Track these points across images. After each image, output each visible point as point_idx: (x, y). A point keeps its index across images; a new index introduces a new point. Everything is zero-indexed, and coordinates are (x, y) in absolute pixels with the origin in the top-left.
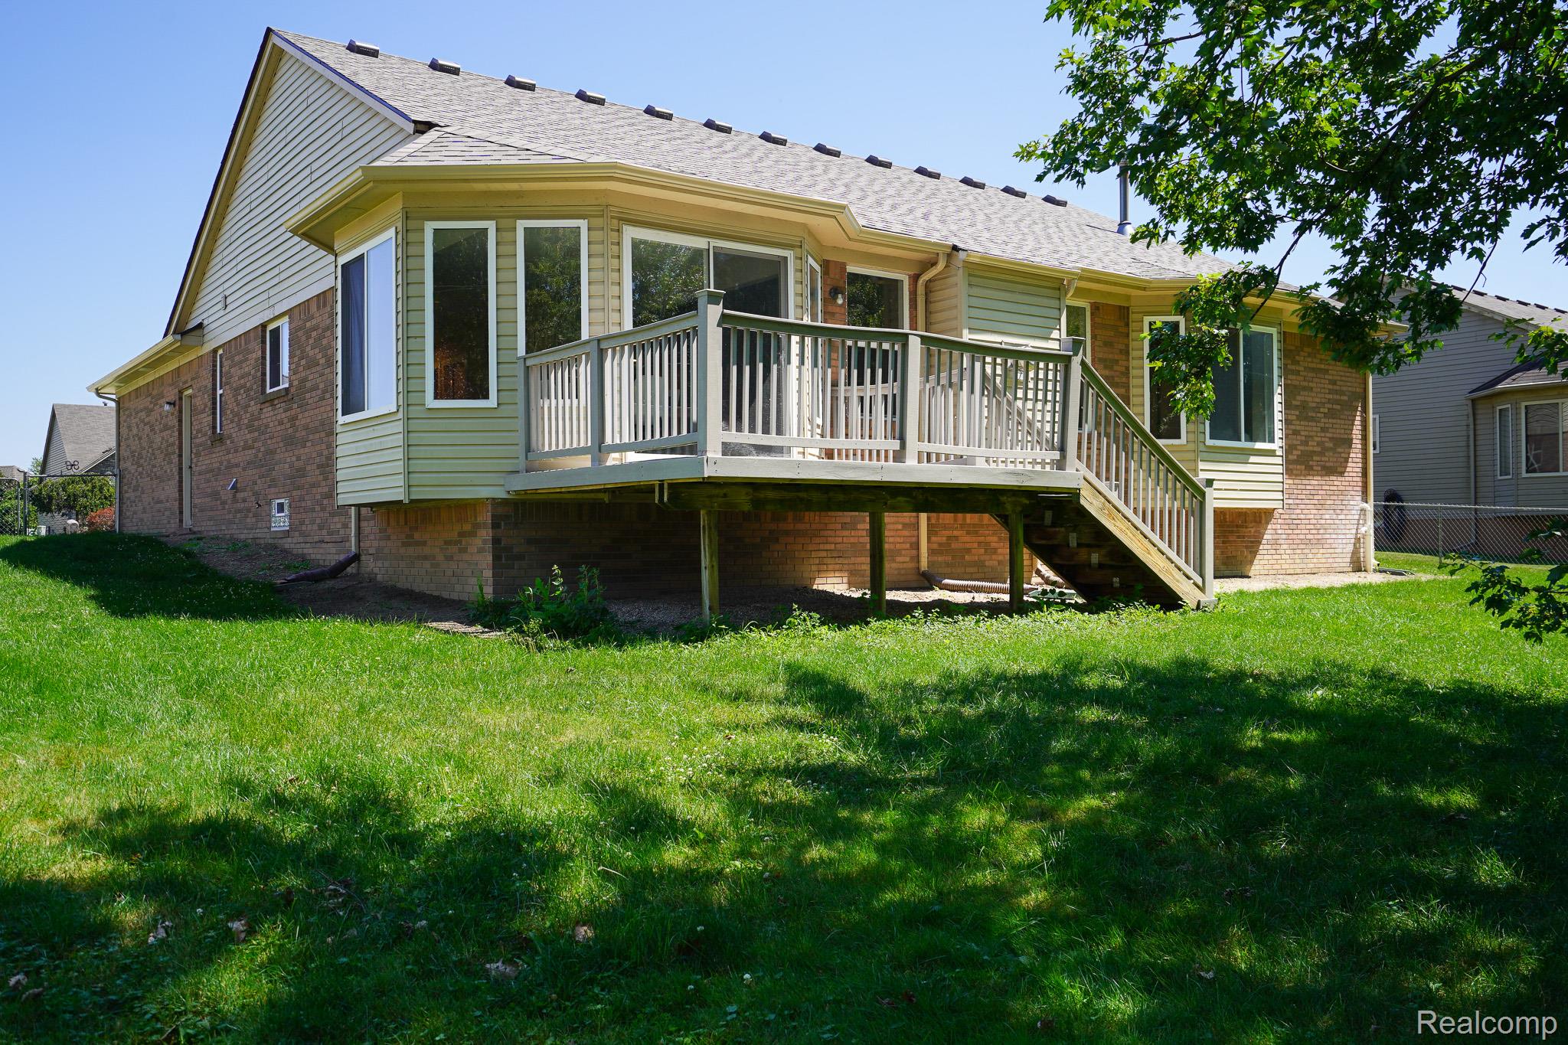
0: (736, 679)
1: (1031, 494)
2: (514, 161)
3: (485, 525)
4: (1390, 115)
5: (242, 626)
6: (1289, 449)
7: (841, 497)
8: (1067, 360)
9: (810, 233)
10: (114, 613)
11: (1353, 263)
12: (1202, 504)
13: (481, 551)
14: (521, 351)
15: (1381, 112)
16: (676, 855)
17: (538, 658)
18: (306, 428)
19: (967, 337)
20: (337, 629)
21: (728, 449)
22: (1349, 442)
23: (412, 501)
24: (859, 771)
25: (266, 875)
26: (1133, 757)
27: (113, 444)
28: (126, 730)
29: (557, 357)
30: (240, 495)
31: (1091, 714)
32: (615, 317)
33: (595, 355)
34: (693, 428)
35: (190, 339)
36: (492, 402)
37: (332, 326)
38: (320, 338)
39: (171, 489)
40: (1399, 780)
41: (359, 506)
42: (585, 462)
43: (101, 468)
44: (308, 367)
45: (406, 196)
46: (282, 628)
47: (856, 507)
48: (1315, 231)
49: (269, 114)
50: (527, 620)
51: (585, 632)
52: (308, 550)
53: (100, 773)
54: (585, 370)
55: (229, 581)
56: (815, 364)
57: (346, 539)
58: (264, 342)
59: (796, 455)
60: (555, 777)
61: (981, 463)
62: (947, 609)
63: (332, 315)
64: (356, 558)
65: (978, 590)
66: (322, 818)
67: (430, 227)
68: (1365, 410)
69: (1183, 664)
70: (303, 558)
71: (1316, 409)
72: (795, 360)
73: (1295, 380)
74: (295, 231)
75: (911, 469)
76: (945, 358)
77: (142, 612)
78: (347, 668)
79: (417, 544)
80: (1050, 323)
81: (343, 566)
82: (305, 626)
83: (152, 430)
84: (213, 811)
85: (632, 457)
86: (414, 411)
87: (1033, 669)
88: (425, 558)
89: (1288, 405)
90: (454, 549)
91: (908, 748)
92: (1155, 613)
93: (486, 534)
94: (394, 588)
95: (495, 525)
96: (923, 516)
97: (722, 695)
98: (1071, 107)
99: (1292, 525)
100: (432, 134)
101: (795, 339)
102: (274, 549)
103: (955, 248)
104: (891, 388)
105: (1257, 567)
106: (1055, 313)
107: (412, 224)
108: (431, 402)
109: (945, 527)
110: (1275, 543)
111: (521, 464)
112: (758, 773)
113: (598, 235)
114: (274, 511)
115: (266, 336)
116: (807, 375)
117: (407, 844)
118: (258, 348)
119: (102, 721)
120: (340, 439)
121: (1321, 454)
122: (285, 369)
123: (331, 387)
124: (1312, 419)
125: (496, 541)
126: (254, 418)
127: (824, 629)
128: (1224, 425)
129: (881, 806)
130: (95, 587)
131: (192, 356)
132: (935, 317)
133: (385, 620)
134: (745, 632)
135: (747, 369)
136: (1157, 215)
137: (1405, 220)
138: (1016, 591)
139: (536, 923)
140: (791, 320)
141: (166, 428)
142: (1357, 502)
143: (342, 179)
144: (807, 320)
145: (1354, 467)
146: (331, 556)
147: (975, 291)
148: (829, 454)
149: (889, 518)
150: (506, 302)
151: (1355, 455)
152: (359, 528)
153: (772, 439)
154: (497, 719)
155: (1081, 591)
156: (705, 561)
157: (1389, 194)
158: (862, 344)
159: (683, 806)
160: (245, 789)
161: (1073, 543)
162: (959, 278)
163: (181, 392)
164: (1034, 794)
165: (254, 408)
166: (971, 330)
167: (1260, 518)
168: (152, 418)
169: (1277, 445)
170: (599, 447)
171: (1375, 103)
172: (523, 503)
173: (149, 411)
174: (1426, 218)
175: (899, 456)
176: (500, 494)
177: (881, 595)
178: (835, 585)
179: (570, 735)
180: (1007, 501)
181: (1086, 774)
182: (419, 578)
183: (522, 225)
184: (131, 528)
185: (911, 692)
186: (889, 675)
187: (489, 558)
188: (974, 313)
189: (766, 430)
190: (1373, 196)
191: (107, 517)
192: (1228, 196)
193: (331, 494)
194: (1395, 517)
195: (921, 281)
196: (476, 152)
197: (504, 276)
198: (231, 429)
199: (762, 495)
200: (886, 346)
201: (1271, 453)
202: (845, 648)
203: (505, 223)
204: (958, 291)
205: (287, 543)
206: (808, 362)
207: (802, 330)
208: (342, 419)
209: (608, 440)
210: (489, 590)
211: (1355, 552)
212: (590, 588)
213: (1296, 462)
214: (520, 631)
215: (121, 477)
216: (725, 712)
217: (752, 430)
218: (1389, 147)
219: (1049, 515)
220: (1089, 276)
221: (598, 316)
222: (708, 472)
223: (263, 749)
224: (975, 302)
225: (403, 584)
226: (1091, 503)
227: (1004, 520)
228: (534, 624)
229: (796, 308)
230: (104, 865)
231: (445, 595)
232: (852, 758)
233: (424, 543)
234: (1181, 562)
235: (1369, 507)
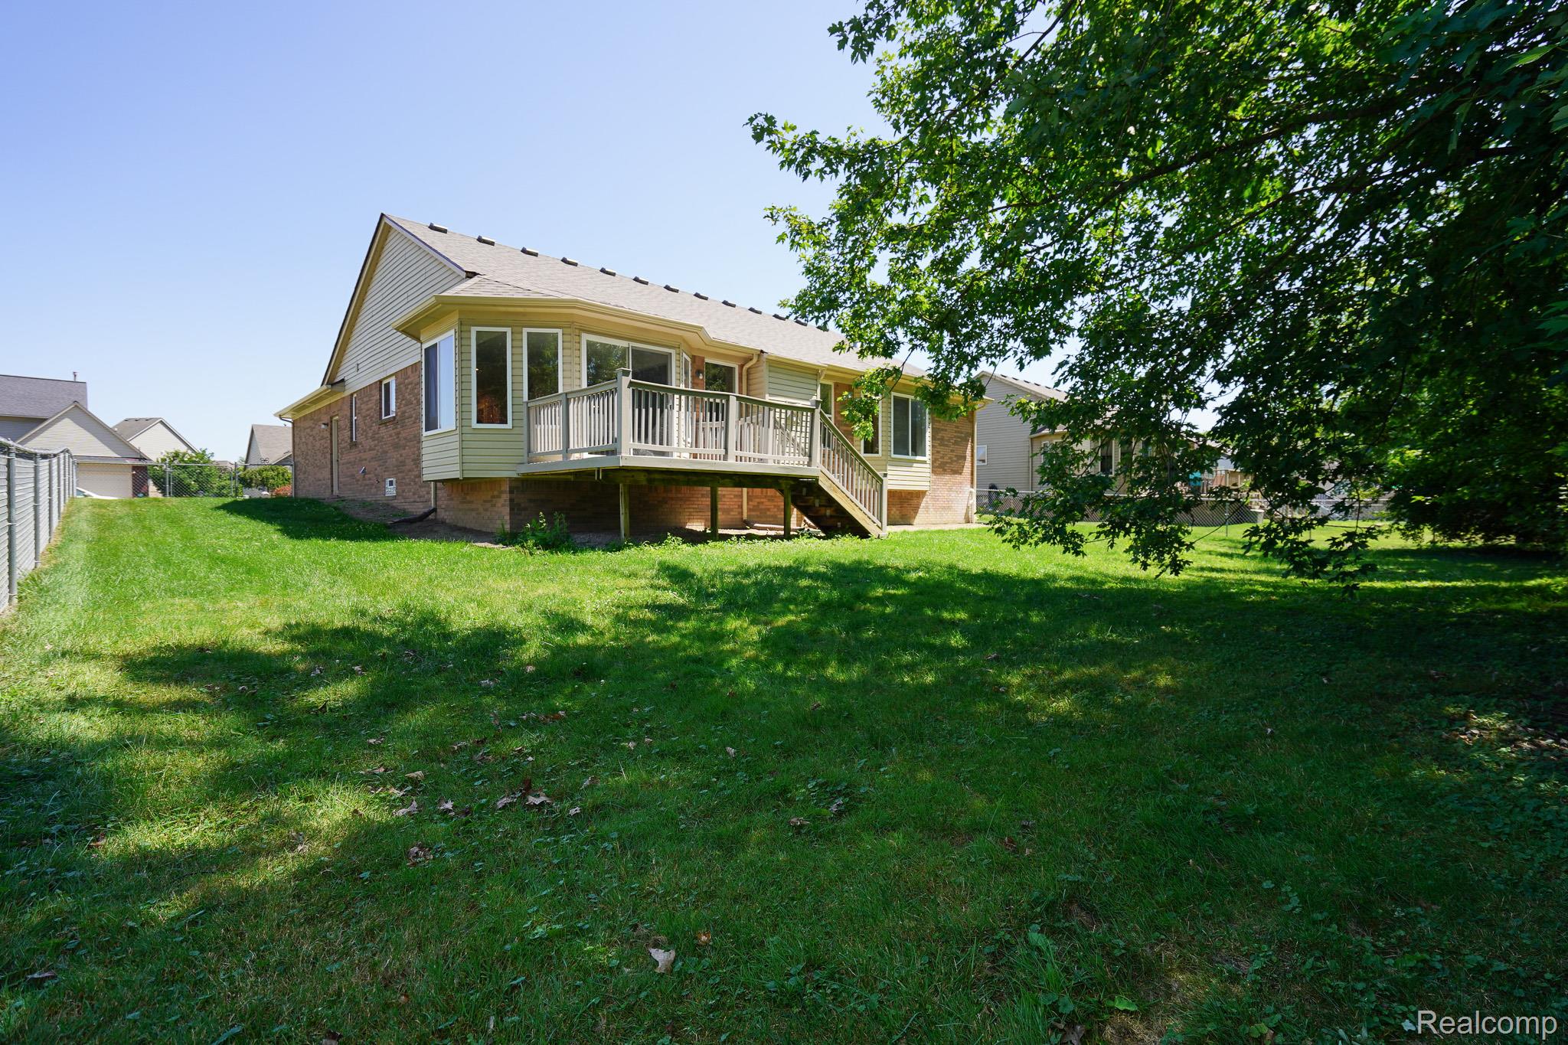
0: (633, 567)
1: (795, 479)
2: (520, 296)
3: (505, 492)
4: (952, 295)
5: (366, 544)
6: (934, 461)
7: (695, 479)
8: (812, 411)
9: (684, 341)
10: (291, 537)
11: (938, 367)
12: (881, 486)
13: (503, 505)
14: (526, 398)
15: (949, 293)
16: (582, 639)
17: (530, 558)
18: (405, 439)
19: (768, 399)
20: (420, 546)
21: (637, 452)
22: (964, 458)
23: (465, 479)
24: (683, 606)
25: (372, 650)
26: (816, 598)
27: (290, 448)
28: (299, 589)
29: (545, 402)
30: (367, 476)
31: (804, 583)
32: (577, 382)
33: (564, 401)
34: (615, 440)
35: (337, 388)
36: (509, 425)
37: (419, 383)
38: (414, 389)
39: (326, 473)
40: (936, 608)
41: (435, 481)
42: (559, 458)
43: (282, 463)
44: (406, 405)
45: (461, 312)
46: (389, 545)
47: (703, 484)
48: (919, 349)
49: (383, 262)
50: (526, 541)
51: (557, 547)
52: (407, 507)
53: (285, 608)
54: (560, 409)
55: (361, 522)
56: (687, 409)
57: (430, 500)
58: (381, 390)
59: (675, 456)
60: (529, 608)
61: (771, 463)
62: (750, 537)
63: (420, 376)
64: (434, 510)
65: (771, 529)
66: (403, 626)
67: (474, 330)
68: (973, 442)
69: (859, 562)
70: (404, 511)
71: (949, 441)
72: (676, 408)
73: (937, 425)
74: (397, 329)
75: (731, 465)
76: (755, 409)
77: (308, 537)
78: (425, 562)
79: (469, 502)
80: (811, 392)
81: (427, 514)
82: (402, 544)
83: (314, 439)
84: (346, 624)
85: (586, 455)
86: (465, 430)
87: (785, 564)
88: (473, 510)
89: (934, 438)
90: (488, 505)
91: (709, 596)
92: (856, 539)
93: (506, 497)
94: (455, 526)
95: (511, 492)
96: (745, 490)
97: (623, 575)
98: (804, 283)
99: (935, 499)
100: (476, 279)
101: (677, 396)
102: (388, 506)
103: (762, 352)
104: (720, 424)
105: (916, 521)
106: (814, 387)
107: (464, 328)
108: (475, 424)
109: (757, 497)
110: (927, 507)
111: (525, 459)
112: (631, 607)
113: (568, 338)
114: (387, 486)
115: (382, 387)
116: (683, 416)
117: (447, 636)
118: (377, 393)
119: (286, 586)
120: (424, 445)
121: (951, 463)
122: (393, 407)
123: (419, 415)
124: (947, 446)
125: (511, 500)
126: (375, 433)
127: (684, 546)
128: (900, 447)
129: (688, 619)
130: (280, 525)
131: (338, 397)
132: (752, 387)
133: (448, 540)
134: (642, 547)
135: (643, 411)
136: (844, 339)
137: (959, 346)
138: (787, 529)
139: (504, 665)
140: (674, 387)
141: (323, 438)
142: (967, 488)
143: (425, 301)
144: (682, 387)
145: (967, 470)
146: (419, 509)
147: (772, 374)
148: (695, 456)
149: (721, 491)
150: (516, 372)
151: (968, 464)
152: (436, 494)
153: (664, 448)
154: (503, 585)
155: (824, 530)
156: (622, 510)
157: (953, 334)
158: (711, 400)
159: (589, 620)
160: (363, 614)
161: (817, 505)
162: (764, 367)
163: (331, 418)
164: (765, 615)
165: (375, 427)
166: (770, 395)
167: (919, 495)
168: (314, 433)
169: (928, 457)
170: (567, 450)
171: (948, 288)
172: (527, 480)
173: (312, 429)
174: (969, 346)
175: (725, 458)
176: (514, 475)
177: (716, 531)
178: (698, 526)
179: (540, 591)
180: (783, 483)
181: (792, 607)
182: (469, 521)
183: (526, 330)
184: (302, 495)
185: (721, 573)
186: (711, 567)
187: (507, 510)
188: (772, 386)
189: (661, 443)
190: (945, 333)
191: (287, 490)
192: (879, 330)
193: (420, 476)
194: (994, 497)
195: (745, 368)
196: (500, 290)
197: (516, 358)
198: (361, 439)
199: (653, 476)
200: (718, 401)
201: (924, 462)
202: (692, 554)
203: (516, 329)
204: (763, 375)
205: (395, 503)
206: (683, 409)
207: (680, 392)
208: (425, 434)
209: (571, 447)
210: (507, 527)
211: (967, 513)
212: (560, 523)
213: (940, 466)
214: (523, 546)
215: (295, 467)
216: (622, 582)
217: (654, 442)
218: (952, 311)
219: (804, 490)
220: (831, 368)
221: (568, 381)
222: (622, 463)
223: (375, 598)
224: (772, 380)
225: (460, 524)
226: (824, 484)
227: (782, 491)
228: (530, 543)
229: (677, 379)
230: (287, 646)
231: (484, 530)
232: (681, 601)
233: (472, 502)
234: (870, 515)
235: (974, 491)
